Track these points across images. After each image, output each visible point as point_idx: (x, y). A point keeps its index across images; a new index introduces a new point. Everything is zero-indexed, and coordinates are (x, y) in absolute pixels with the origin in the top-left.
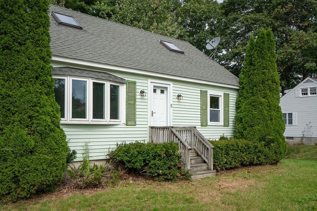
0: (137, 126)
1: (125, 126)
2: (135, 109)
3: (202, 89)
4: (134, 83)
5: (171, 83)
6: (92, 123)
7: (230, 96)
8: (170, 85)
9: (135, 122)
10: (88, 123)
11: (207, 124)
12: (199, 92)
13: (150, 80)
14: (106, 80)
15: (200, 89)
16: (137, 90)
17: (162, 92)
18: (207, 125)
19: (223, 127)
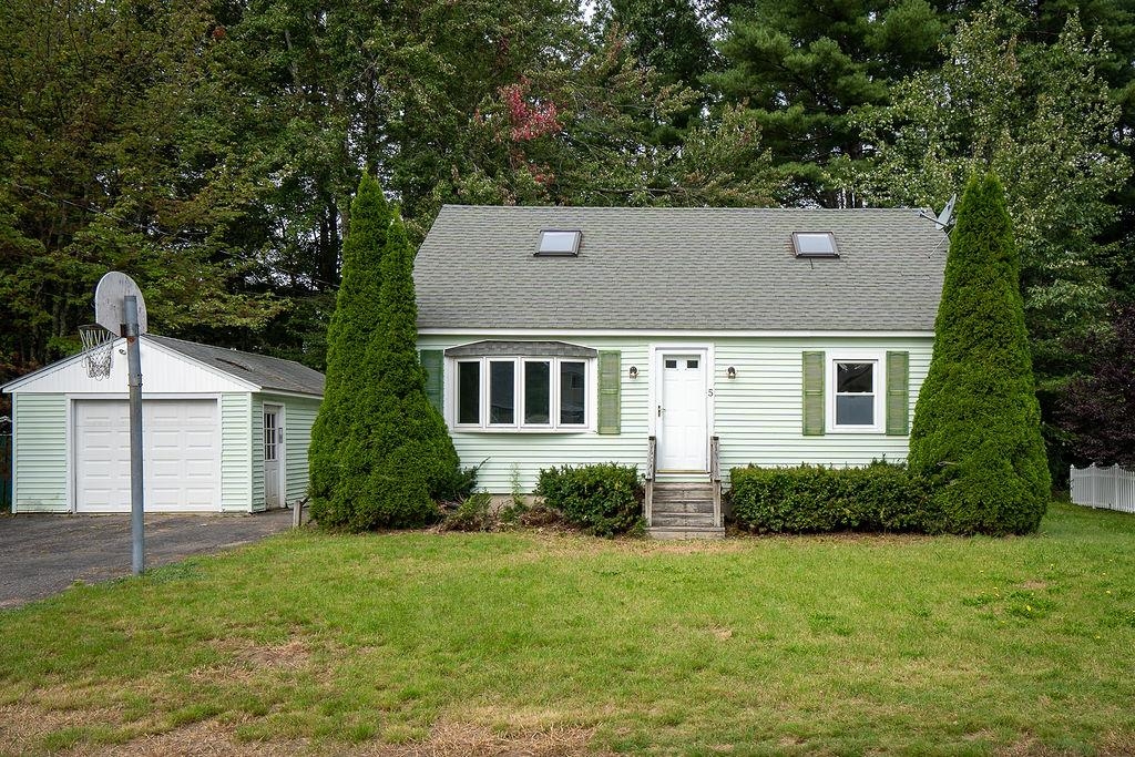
0: (623, 436)
1: (597, 436)
2: (617, 403)
3: (805, 350)
4: (617, 354)
5: (710, 345)
6: (523, 431)
7: (911, 357)
8: (707, 349)
9: (619, 428)
10: (515, 431)
11: (823, 429)
12: (800, 356)
13: (653, 345)
14: (553, 356)
15: (801, 350)
16: (623, 368)
17: (693, 364)
18: (822, 433)
19: (885, 437)
